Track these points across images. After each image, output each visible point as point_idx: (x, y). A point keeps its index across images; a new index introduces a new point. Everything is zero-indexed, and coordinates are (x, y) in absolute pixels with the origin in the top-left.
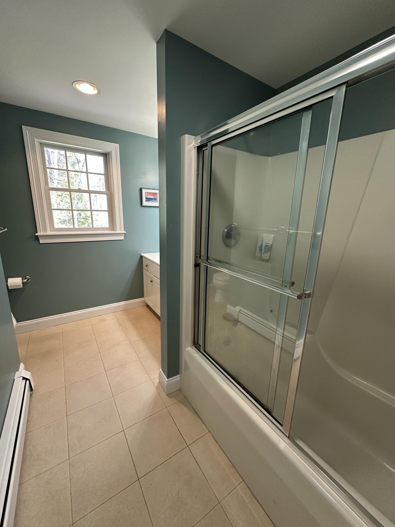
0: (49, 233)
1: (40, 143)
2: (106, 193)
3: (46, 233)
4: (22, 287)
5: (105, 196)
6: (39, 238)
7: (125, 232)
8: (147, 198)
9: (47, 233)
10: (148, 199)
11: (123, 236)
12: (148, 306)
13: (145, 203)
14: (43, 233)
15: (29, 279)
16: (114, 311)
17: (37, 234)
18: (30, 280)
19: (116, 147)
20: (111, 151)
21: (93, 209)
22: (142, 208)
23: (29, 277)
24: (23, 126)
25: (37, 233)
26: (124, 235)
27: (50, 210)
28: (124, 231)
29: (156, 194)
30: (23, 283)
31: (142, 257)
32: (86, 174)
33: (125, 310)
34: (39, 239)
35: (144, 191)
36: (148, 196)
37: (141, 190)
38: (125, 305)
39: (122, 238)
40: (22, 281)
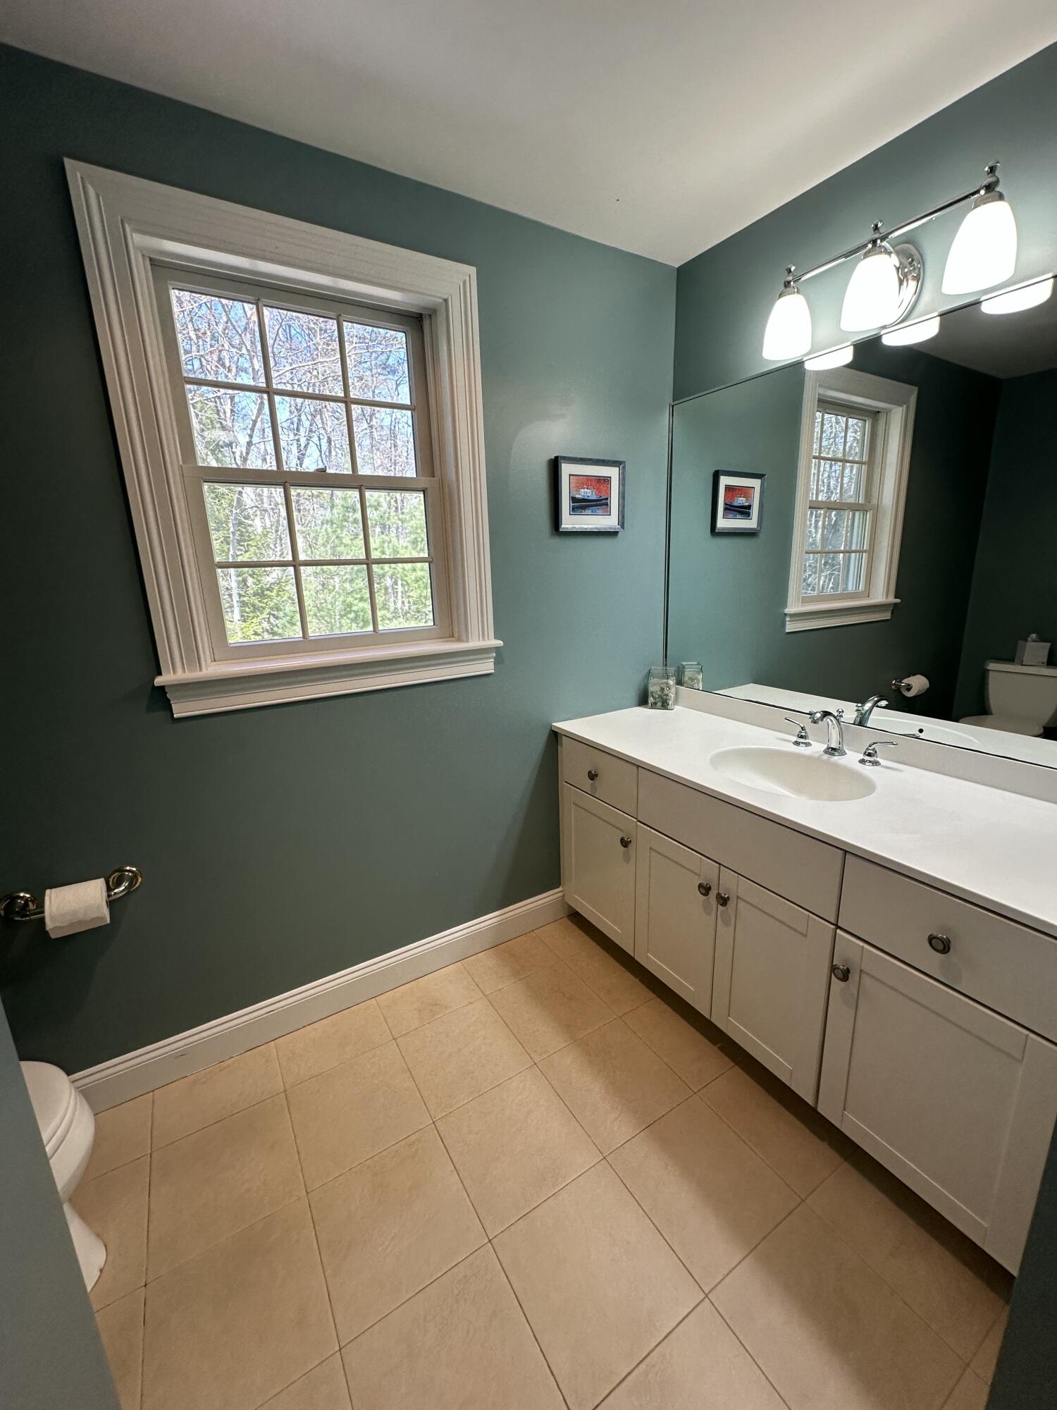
0: (212, 669)
1: (151, 259)
2: (422, 486)
3: (195, 671)
4: (108, 921)
5: (415, 501)
6: (168, 696)
7: (500, 643)
8: (574, 500)
9: (201, 670)
10: (580, 505)
11: (490, 658)
12: (576, 918)
13: (570, 521)
14: (184, 672)
15: (135, 876)
16: (462, 954)
17: (159, 681)
18: (140, 880)
19: (464, 282)
20: (446, 301)
21: (375, 555)
22: (557, 542)
23: (134, 869)
24: (68, 163)
25: (160, 674)
26: (494, 654)
27: (209, 567)
28: (495, 638)
29: (606, 480)
30: (111, 904)
31: (555, 737)
32: (343, 405)
33: (499, 944)
34: (169, 700)
35: (566, 469)
36: (578, 491)
37: (554, 466)
38: (500, 926)
39: (487, 667)
40: (109, 896)
